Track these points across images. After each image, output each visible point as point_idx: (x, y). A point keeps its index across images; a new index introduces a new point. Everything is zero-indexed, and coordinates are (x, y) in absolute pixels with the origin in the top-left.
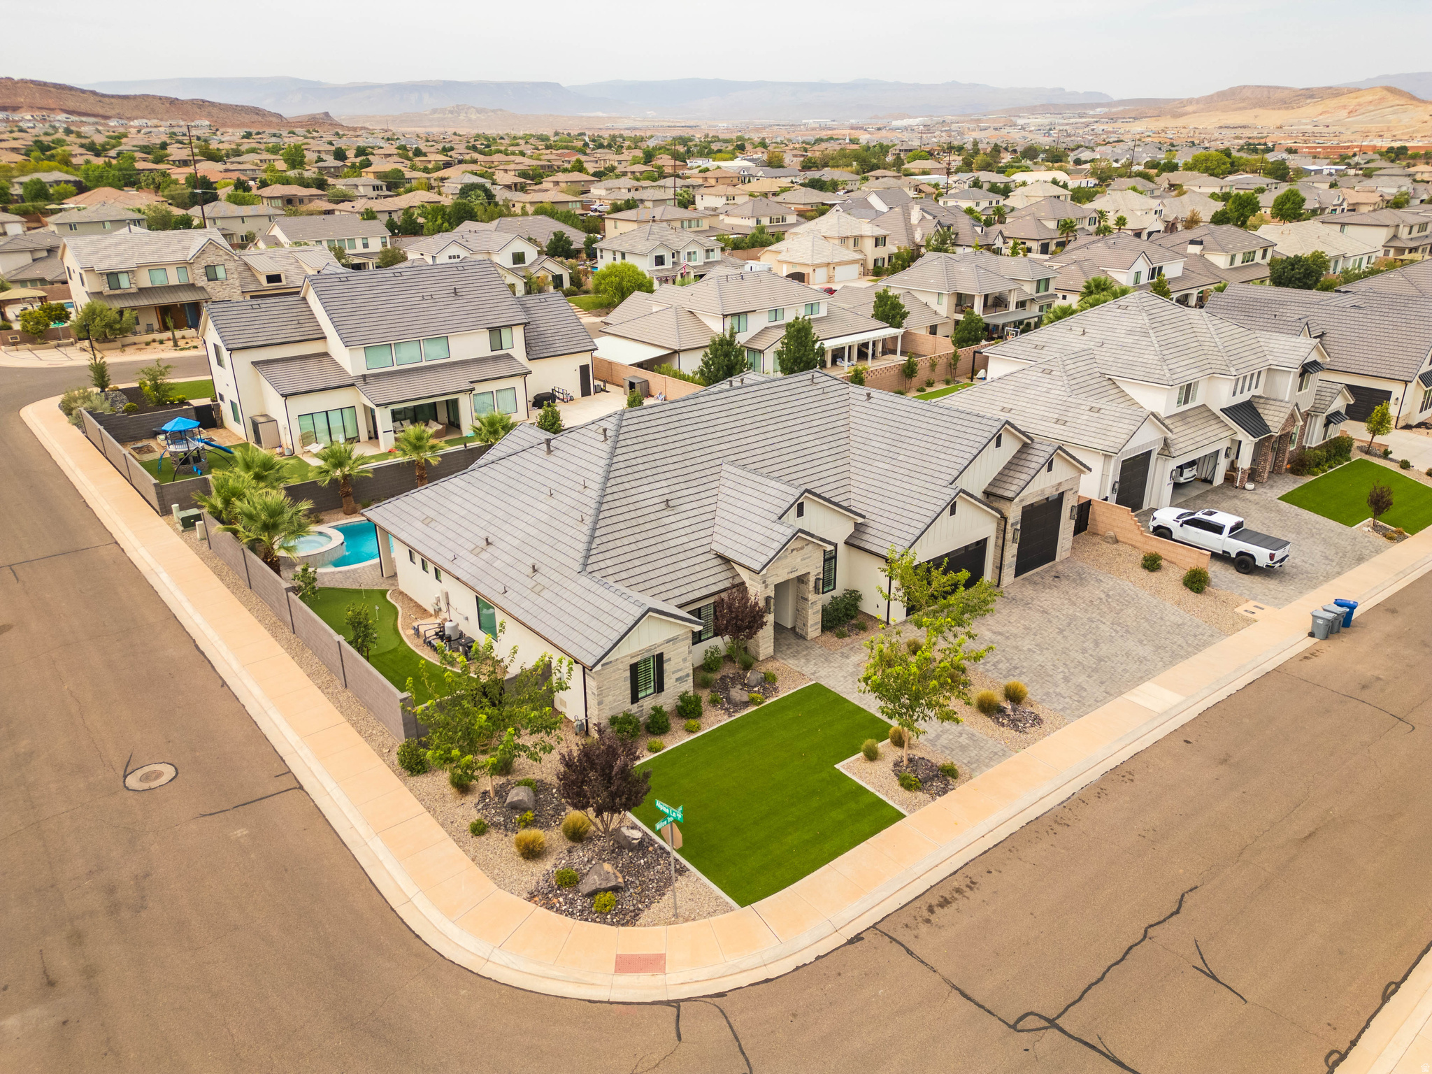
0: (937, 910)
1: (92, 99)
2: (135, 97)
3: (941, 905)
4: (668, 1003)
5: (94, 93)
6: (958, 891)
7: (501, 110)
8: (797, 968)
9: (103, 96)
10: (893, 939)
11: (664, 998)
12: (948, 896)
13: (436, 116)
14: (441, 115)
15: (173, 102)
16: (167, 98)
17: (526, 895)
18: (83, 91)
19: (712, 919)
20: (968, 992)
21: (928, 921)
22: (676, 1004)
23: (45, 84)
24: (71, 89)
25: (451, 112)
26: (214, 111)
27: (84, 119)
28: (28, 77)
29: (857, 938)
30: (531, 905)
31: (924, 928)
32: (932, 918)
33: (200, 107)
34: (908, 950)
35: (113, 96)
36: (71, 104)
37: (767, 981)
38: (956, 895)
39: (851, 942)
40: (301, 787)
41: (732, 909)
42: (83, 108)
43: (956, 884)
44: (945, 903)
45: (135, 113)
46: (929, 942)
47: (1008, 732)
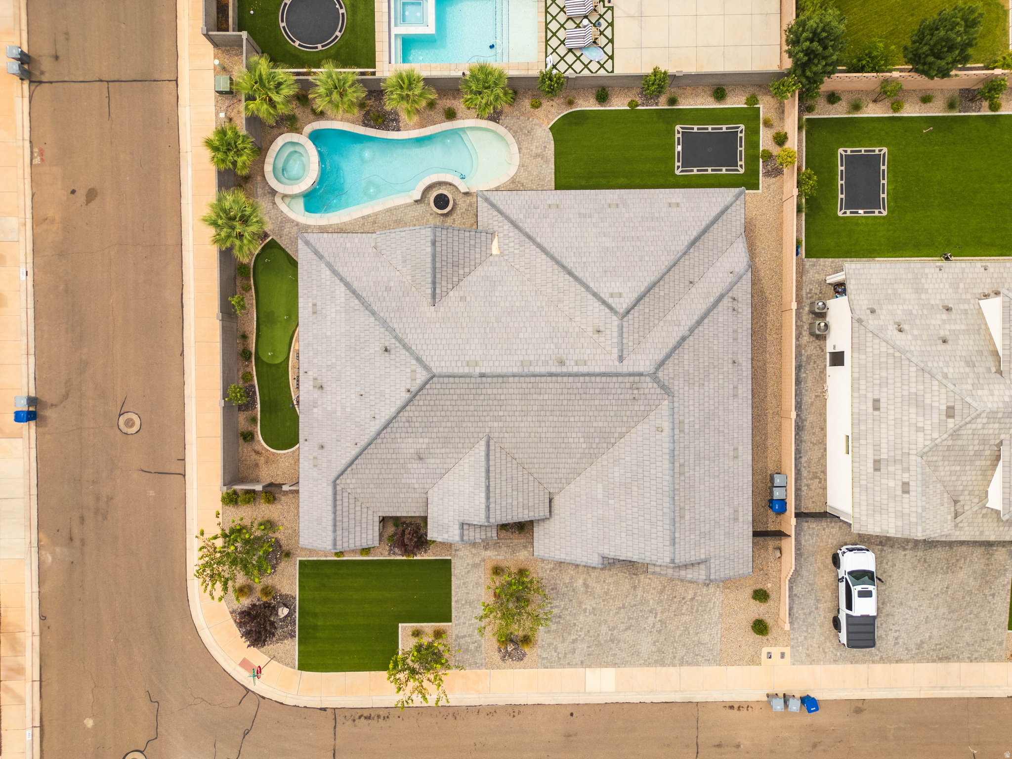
0: (363, 718)
3: (366, 718)
4: (246, 688)
6: (379, 716)
8: (295, 706)
10: (335, 719)
11: (246, 686)
12: (372, 716)
17: (231, 610)
19: (285, 667)
20: (336, 755)
21: (354, 720)
22: (248, 690)
29: (324, 709)
30: (229, 616)
31: (350, 722)
32: (357, 721)
34: (335, 726)
37: (282, 704)
38: (376, 718)
39: (321, 709)
40: (184, 476)
41: (294, 668)
43: (381, 713)
44: (368, 718)
46: (345, 729)
47: (497, 657)
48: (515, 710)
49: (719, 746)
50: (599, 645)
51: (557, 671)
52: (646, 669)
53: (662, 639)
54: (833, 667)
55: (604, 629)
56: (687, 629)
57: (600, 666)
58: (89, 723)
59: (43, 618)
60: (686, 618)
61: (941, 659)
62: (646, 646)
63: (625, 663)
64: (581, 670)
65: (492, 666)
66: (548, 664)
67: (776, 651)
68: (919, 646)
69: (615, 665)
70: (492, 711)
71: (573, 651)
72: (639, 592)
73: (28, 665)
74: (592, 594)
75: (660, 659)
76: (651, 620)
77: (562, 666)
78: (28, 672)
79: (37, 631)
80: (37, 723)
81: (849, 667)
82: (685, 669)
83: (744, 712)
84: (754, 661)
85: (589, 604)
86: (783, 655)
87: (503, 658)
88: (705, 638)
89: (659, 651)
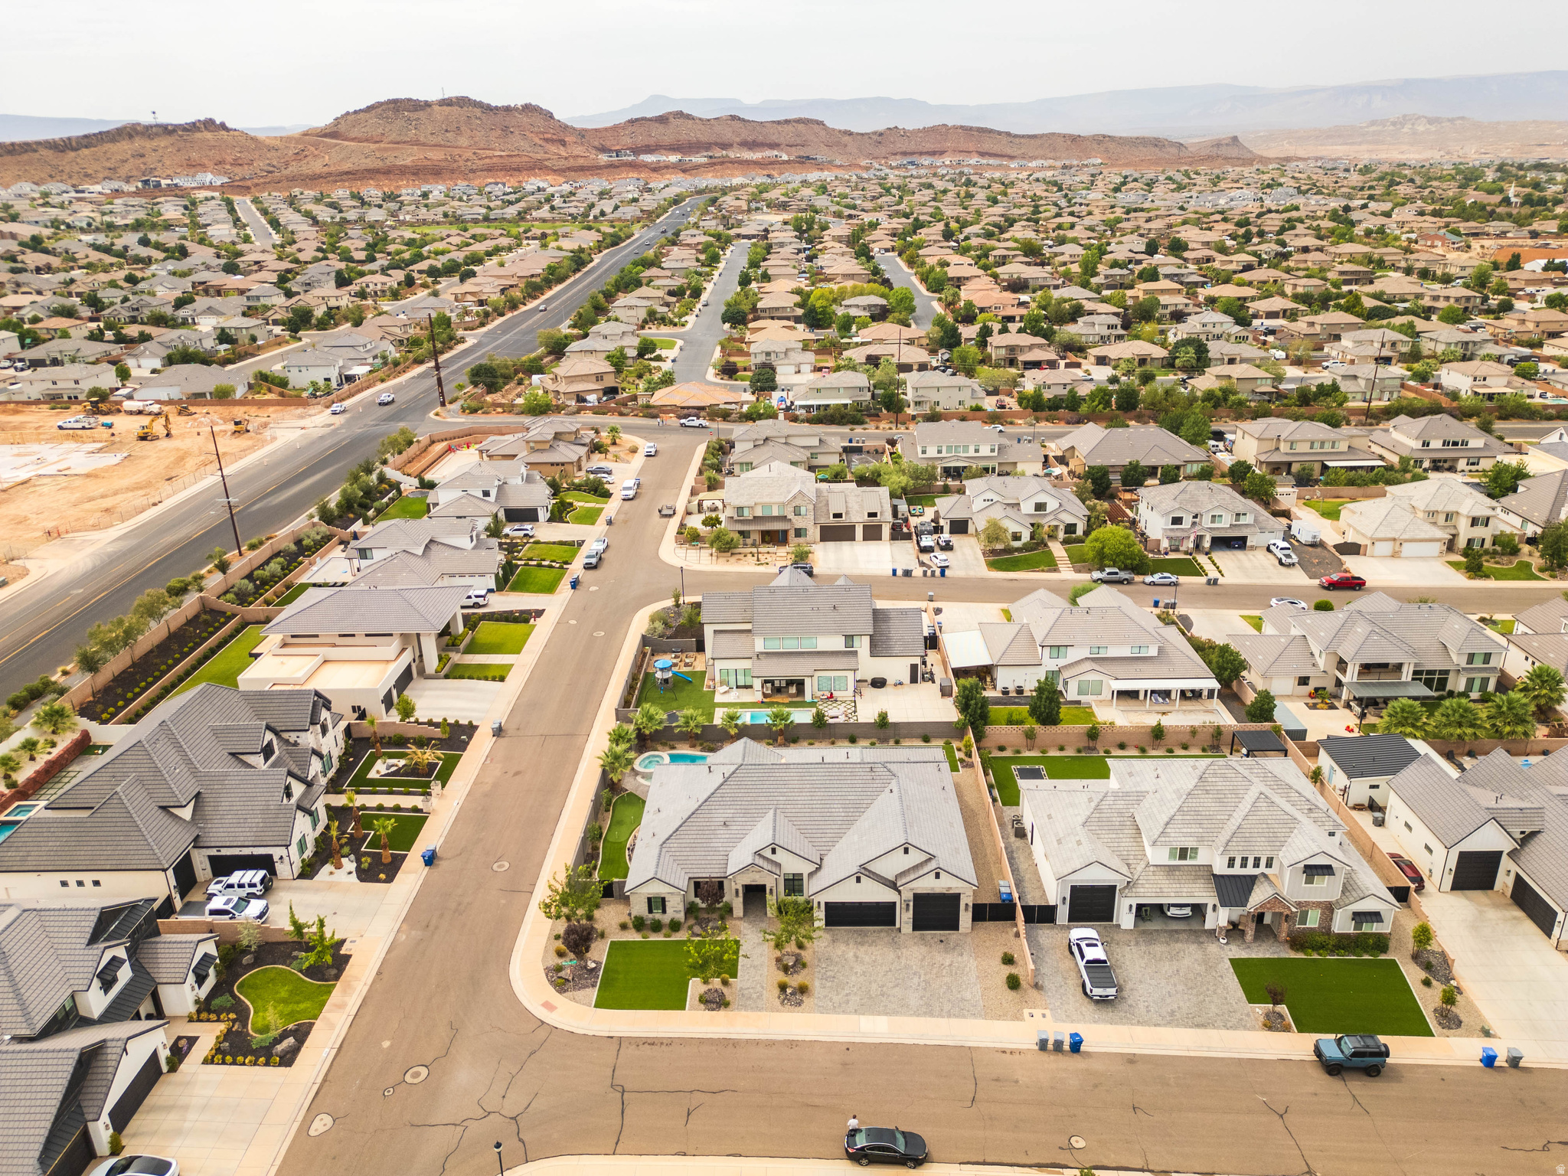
0: (646, 1044)
1: (1005, 139)
2: (1042, 136)
3: (649, 1044)
5: (1008, 134)
6: (662, 1043)
7: (1462, 118)
9: (1016, 136)
10: (620, 1044)
11: (541, 1019)
12: (656, 1043)
13: (1372, 129)
14: (1380, 128)
15: (1075, 139)
16: (1070, 136)
17: (545, 967)
18: (1000, 133)
19: (582, 1006)
20: (616, 1070)
21: (637, 1046)
22: (544, 1023)
23: (971, 129)
24: (991, 131)
25: (1394, 124)
26: (1112, 146)
27: (992, 161)
28: (959, 124)
29: (612, 1038)
30: (542, 971)
31: (633, 1047)
32: (640, 1046)
33: (1099, 142)
34: (619, 1049)
35: (1023, 136)
36: (986, 147)
37: (572, 1032)
38: (659, 1044)
39: (609, 1037)
40: (532, 893)
41: (590, 1006)
42: (996, 149)
44: (652, 1044)
45: (1041, 152)
46: (628, 1052)
47: (777, 1002)
48: (792, 1044)
49: (997, 1080)
50: (871, 998)
51: (834, 1017)
52: (915, 1019)
53: (928, 995)
54: (1094, 1026)
55: (874, 986)
56: (949, 988)
57: (873, 1014)
58: (386, 1044)
59: (379, 973)
60: (947, 979)
61: (1198, 1026)
62: (914, 1000)
63: (895, 1013)
64: (855, 1017)
65: (773, 1010)
66: (823, 1010)
67: (1037, 1012)
68: (1172, 1013)
69: (886, 1014)
70: (771, 1044)
71: (848, 1002)
72: (903, 961)
73: (350, 1003)
74: (862, 962)
75: (930, 1011)
76: (916, 980)
77: (836, 1013)
78: (348, 1009)
79: (369, 982)
80: (337, 1045)
81: (1109, 1026)
82: (954, 1021)
83: (1017, 1056)
84: (1018, 1017)
85: (859, 969)
86: (1044, 1016)
87: (782, 1003)
88: (968, 995)
89: (928, 1005)
